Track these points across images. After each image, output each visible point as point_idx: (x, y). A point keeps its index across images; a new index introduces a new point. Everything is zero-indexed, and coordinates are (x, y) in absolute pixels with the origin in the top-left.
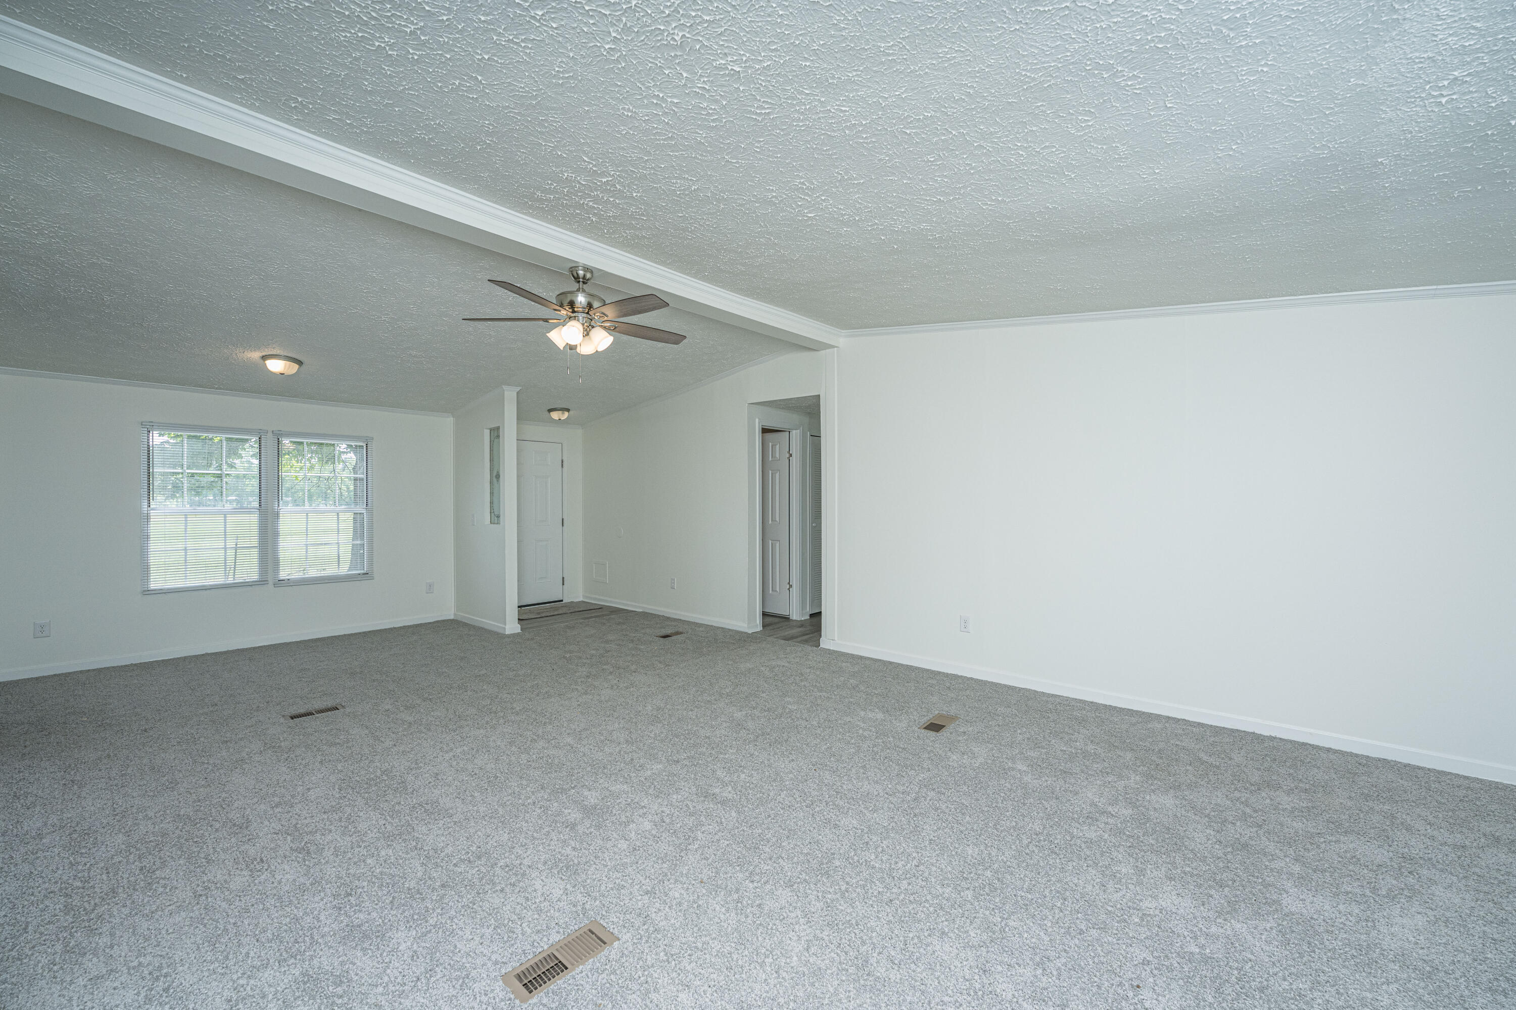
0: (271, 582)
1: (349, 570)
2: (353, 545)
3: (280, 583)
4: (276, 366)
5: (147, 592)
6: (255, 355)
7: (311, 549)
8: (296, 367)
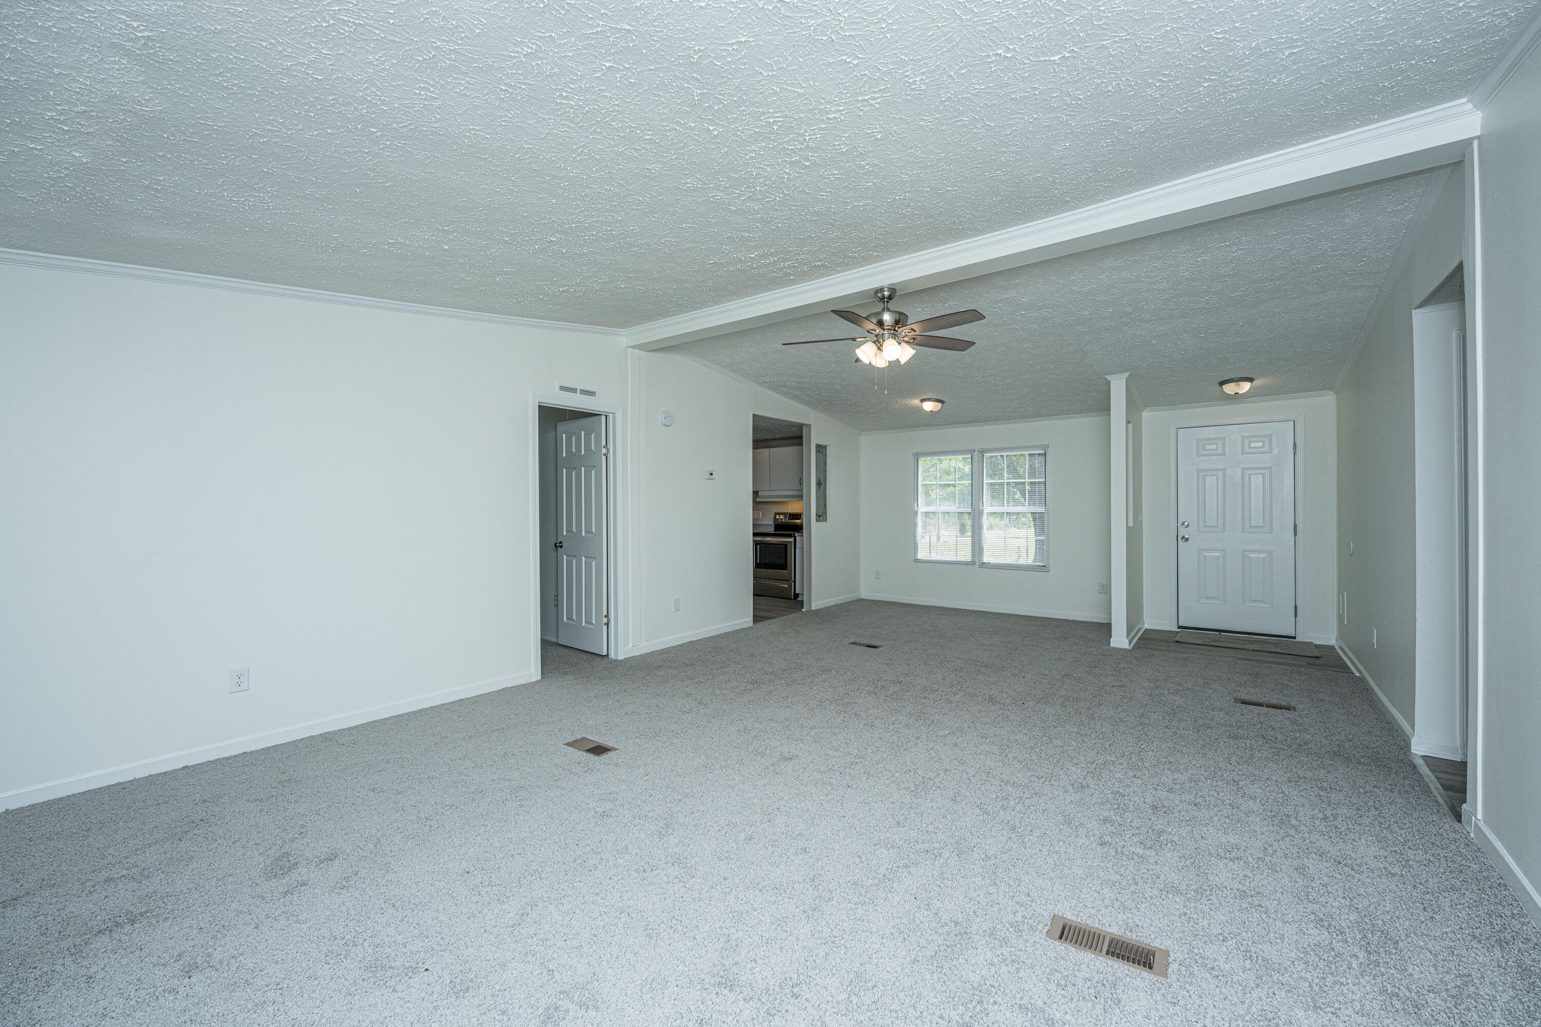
0: (977, 564)
1: (1033, 562)
2: (1036, 540)
3: (984, 565)
4: (928, 406)
5: (917, 561)
6: (916, 402)
7: (1008, 540)
8: (940, 405)
